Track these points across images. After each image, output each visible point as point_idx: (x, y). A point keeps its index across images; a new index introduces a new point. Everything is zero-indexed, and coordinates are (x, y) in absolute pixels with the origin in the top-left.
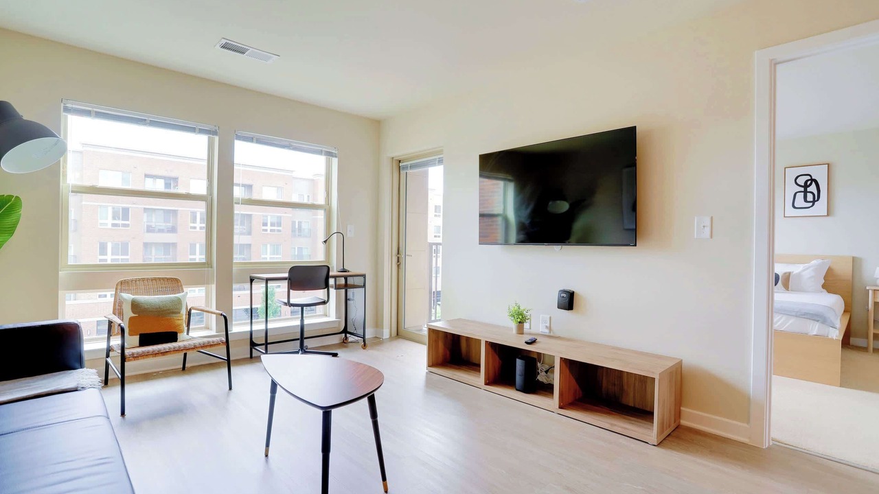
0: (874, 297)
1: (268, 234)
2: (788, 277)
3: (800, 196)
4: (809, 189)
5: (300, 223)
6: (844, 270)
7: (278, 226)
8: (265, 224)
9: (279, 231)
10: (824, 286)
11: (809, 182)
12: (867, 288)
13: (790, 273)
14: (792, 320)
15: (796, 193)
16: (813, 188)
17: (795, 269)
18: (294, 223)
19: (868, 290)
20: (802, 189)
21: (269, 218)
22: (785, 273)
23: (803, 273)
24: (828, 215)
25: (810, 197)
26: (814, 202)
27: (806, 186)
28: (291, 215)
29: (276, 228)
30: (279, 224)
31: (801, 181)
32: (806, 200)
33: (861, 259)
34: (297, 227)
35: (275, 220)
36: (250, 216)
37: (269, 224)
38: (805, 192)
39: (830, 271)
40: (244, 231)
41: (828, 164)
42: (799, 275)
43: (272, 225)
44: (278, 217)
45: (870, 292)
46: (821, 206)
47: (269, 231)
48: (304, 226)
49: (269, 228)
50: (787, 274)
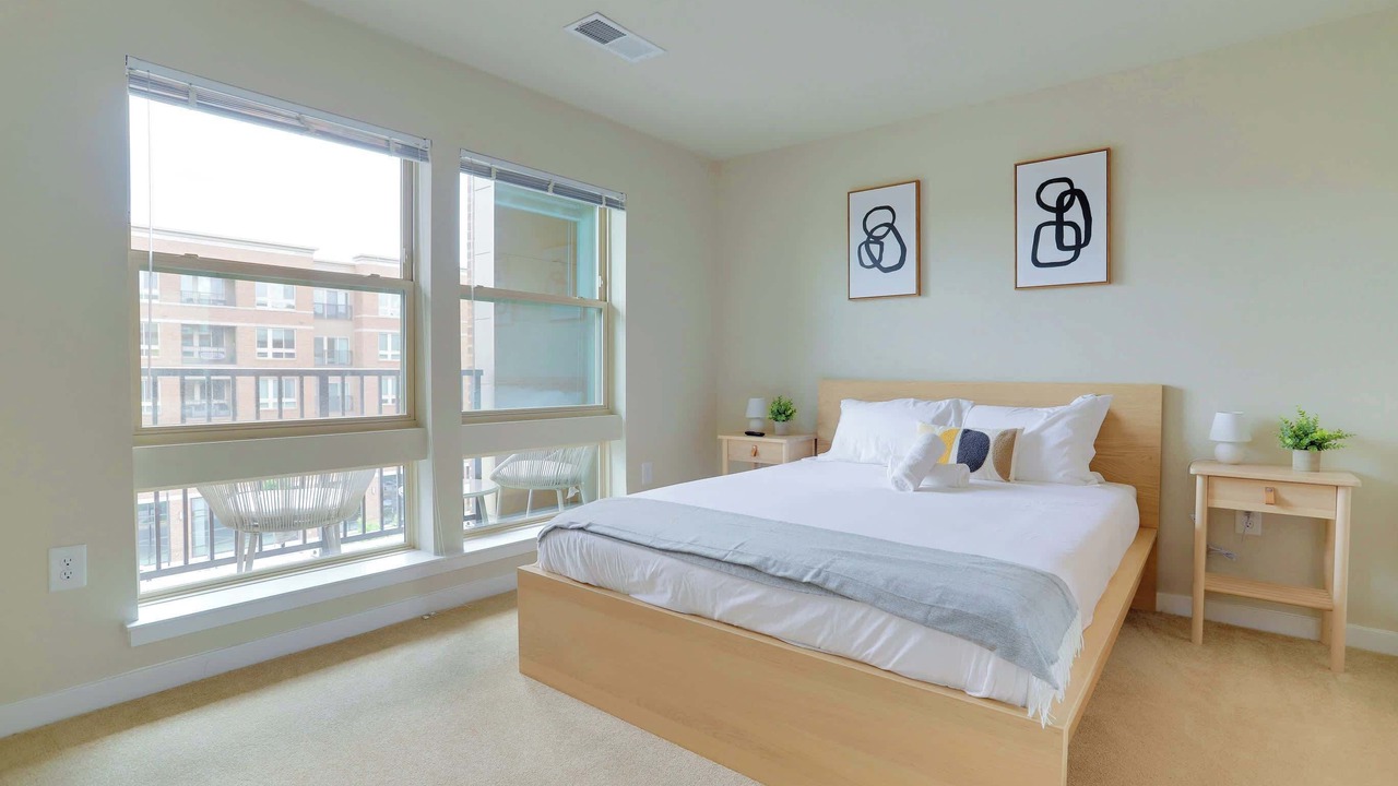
0: (1209, 494)
1: (268, 361)
2: (1009, 440)
3: (1049, 233)
4: (1067, 217)
5: (331, 342)
6: (1142, 419)
7: (287, 347)
8: (263, 344)
9: (291, 355)
10: (1093, 467)
11: (1067, 199)
12: (1192, 471)
13: (1014, 434)
14: (916, 636)
15: (1039, 228)
16: (1075, 214)
17: (1028, 422)
18: (318, 342)
19: (1195, 475)
20: (1052, 217)
21: (270, 333)
22: (1004, 434)
23: (1046, 433)
24: (1109, 280)
25: (1069, 237)
26: (1077, 248)
27: (1060, 209)
28: (312, 328)
29: (283, 350)
30: (290, 344)
31: (1051, 196)
32: (1061, 246)
33: (1181, 391)
34: (326, 348)
35: (282, 336)
36: (232, 330)
37: (270, 343)
38: (1060, 224)
39: (1111, 424)
40: (223, 356)
41: (1108, 150)
42: (1036, 437)
43: (277, 344)
44: (286, 331)
45: (1199, 481)
46: (1093, 259)
47: (270, 357)
48: (340, 346)
49: (270, 350)
50: (1007, 437)
